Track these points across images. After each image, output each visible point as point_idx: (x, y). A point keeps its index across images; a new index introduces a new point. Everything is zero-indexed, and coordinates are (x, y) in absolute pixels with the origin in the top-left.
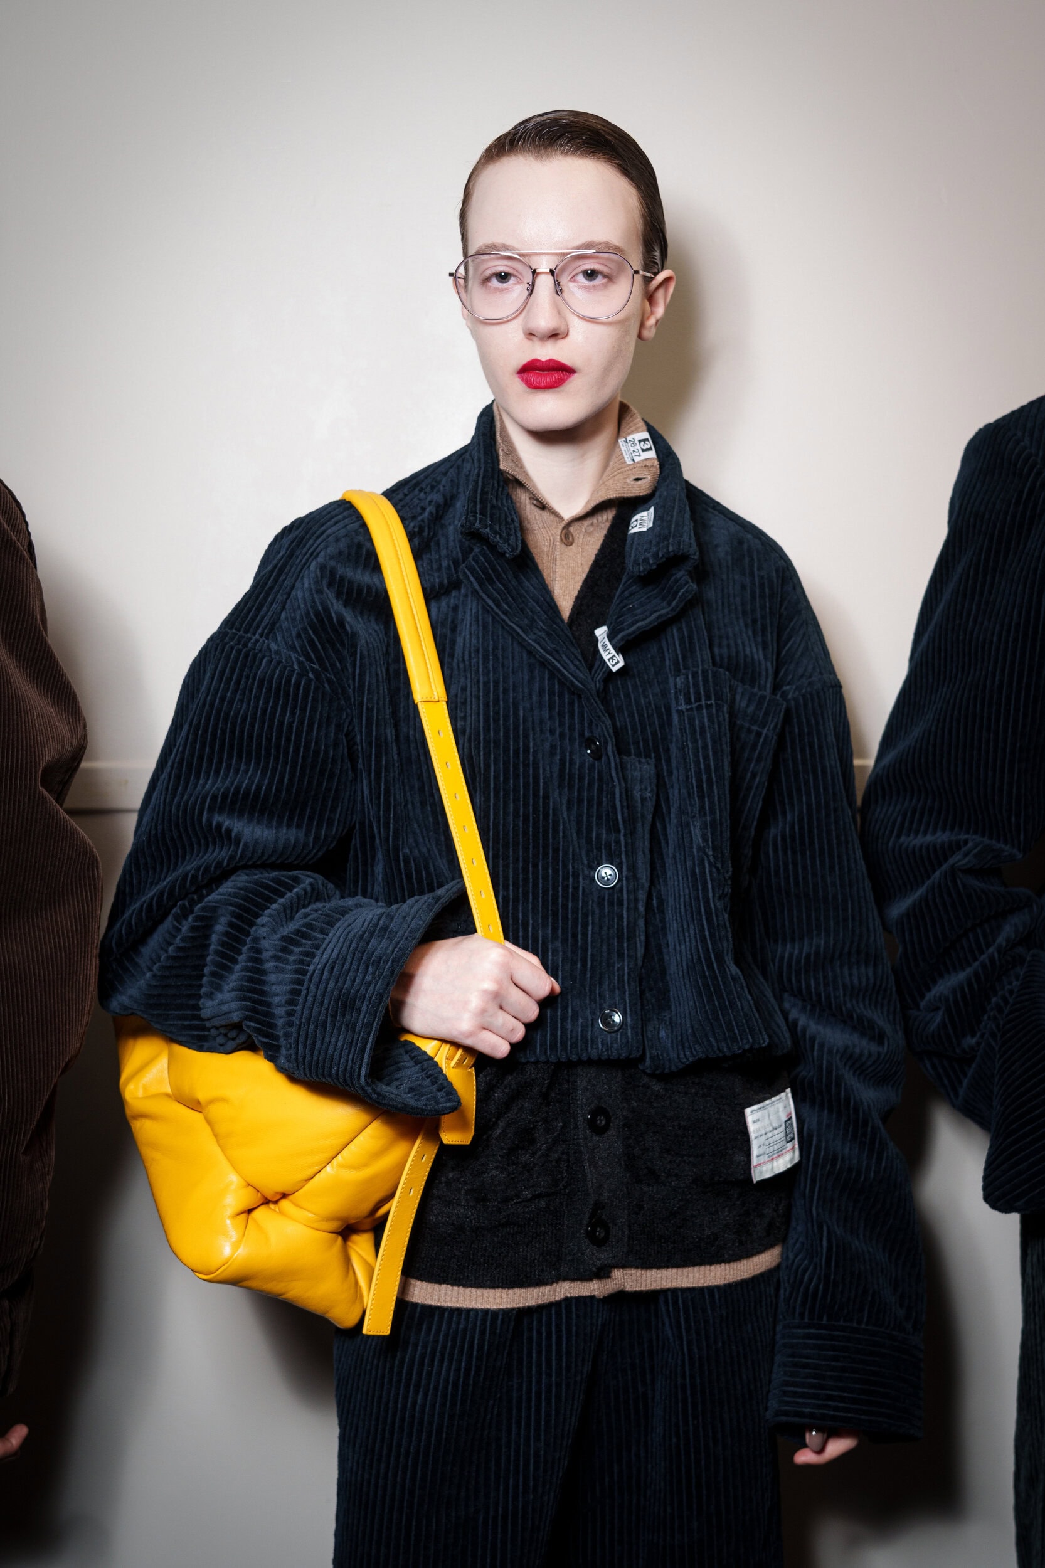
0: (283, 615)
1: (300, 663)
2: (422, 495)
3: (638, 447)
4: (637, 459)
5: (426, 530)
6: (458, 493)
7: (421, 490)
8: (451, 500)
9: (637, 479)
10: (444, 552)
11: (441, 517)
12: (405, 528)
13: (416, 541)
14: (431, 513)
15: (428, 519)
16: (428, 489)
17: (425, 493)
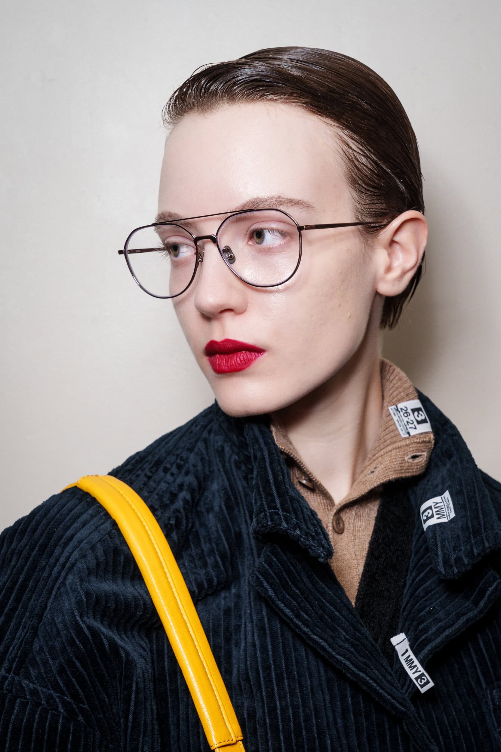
0: (36, 646)
1: (65, 704)
2: (169, 477)
3: (411, 417)
4: (413, 432)
5: (184, 522)
6: (212, 472)
7: (166, 470)
8: (204, 480)
9: (414, 457)
10: (205, 547)
11: (197, 504)
12: (158, 520)
13: (174, 535)
14: (185, 501)
15: (184, 508)
16: (174, 470)
17: (172, 475)
